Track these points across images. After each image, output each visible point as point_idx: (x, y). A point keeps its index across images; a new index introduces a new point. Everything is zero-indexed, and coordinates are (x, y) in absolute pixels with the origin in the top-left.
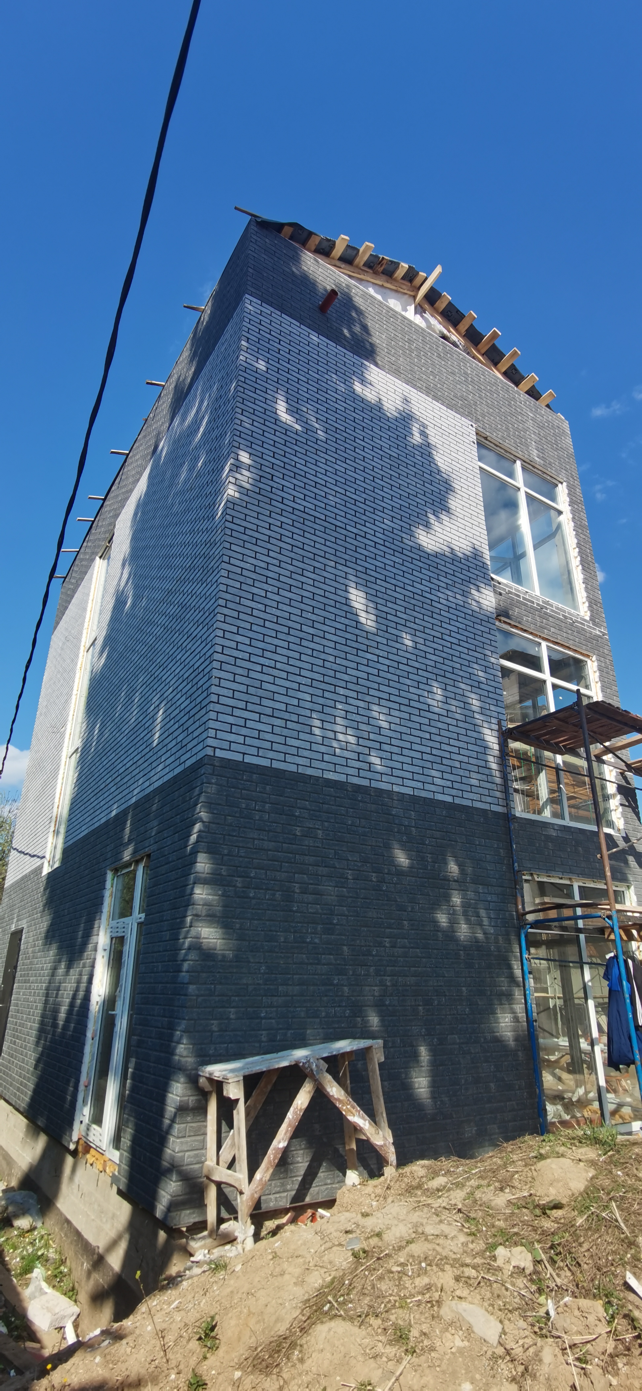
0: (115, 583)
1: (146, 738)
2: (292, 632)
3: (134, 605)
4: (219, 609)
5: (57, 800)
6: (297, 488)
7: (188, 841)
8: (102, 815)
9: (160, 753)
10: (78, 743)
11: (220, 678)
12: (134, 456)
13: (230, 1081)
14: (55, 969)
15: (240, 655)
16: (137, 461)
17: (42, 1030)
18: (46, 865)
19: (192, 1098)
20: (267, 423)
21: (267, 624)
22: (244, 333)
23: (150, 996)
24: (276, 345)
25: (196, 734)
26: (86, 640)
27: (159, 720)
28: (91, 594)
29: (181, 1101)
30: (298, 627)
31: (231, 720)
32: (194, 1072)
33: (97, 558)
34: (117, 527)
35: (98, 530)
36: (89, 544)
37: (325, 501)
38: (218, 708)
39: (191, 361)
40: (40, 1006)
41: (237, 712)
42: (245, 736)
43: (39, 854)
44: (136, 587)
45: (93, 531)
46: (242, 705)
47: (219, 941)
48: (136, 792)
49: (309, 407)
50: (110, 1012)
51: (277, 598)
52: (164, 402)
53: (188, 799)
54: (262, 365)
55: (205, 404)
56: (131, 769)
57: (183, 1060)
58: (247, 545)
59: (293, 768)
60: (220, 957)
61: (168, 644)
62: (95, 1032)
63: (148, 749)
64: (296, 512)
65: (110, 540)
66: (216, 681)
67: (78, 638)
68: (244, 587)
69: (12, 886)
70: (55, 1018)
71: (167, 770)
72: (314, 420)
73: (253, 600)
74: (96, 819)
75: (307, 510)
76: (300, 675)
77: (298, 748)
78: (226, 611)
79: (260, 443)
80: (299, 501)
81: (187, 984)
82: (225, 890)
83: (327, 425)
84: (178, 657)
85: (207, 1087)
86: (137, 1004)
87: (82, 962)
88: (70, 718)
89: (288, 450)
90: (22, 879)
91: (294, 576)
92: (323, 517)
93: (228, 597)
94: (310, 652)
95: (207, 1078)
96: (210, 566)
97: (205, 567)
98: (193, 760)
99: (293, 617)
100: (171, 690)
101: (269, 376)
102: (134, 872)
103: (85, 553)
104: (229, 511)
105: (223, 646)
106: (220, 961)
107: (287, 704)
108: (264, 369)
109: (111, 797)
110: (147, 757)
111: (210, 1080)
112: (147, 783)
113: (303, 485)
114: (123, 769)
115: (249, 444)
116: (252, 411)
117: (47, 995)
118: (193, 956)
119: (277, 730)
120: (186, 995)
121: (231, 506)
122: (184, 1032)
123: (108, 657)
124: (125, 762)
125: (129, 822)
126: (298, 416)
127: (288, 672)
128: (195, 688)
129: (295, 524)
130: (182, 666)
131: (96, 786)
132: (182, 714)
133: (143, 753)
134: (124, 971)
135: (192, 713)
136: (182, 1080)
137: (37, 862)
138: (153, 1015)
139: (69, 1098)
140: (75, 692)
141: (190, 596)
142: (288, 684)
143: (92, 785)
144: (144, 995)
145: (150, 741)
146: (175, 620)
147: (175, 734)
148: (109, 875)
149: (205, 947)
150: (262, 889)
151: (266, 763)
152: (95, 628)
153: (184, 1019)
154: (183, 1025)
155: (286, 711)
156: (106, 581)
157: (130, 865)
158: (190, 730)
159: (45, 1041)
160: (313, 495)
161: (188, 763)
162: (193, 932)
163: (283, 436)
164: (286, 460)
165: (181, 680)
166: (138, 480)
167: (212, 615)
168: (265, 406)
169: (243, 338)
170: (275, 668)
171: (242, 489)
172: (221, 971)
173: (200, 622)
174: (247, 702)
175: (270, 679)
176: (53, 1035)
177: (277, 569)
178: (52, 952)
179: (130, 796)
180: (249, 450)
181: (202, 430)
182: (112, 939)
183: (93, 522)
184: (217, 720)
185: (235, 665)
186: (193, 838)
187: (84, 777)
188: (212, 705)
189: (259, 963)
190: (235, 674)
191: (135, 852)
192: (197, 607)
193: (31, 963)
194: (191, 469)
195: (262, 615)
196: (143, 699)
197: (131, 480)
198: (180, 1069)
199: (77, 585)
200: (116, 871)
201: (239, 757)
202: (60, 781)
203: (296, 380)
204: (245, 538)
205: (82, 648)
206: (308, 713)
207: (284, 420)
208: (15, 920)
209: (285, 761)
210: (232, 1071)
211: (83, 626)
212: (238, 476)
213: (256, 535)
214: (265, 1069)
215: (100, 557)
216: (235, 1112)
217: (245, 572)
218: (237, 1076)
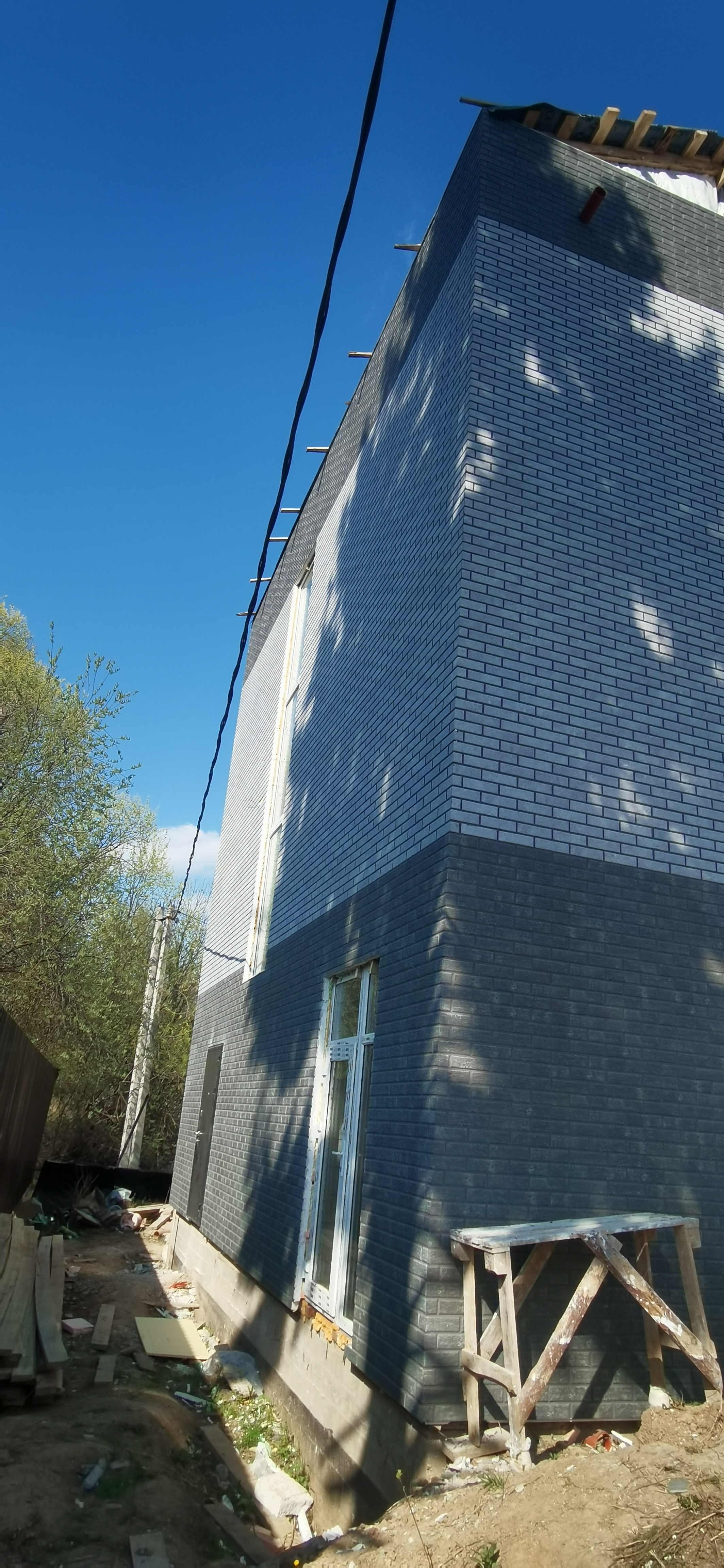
0: (319, 616)
1: (368, 812)
2: (557, 666)
3: (345, 643)
4: (460, 641)
5: (257, 890)
6: (557, 472)
7: (428, 942)
8: (315, 909)
9: (387, 831)
10: (281, 819)
11: (464, 732)
12: (336, 451)
13: (493, 1251)
14: (263, 1095)
15: (490, 700)
16: (340, 457)
17: (251, 1166)
18: (247, 969)
19: (442, 1267)
20: (513, 388)
21: (524, 657)
22: (477, 270)
23: (385, 1136)
24: (520, 279)
25: (434, 804)
26: (285, 691)
27: (386, 787)
28: (289, 633)
29: (429, 1269)
30: (564, 659)
31: (479, 785)
32: (444, 1235)
33: (295, 587)
34: (318, 545)
35: (295, 551)
36: (284, 570)
37: (596, 486)
38: (462, 770)
39: (406, 319)
40: (247, 1138)
41: (487, 776)
42: (499, 807)
43: (237, 957)
44: (347, 620)
45: (288, 553)
46: (494, 765)
47: (472, 1072)
48: (357, 880)
49: (570, 359)
50: (333, 1152)
51: (535, 622)
52: (371, 378)
53: (426, 888)
54: (503, 311)
55: (428, 372)
56: (349, 852)
57: (431, 1219)
58: (493, 554)
59: (563, 849)
60: (474, 1094)
61: (392, 690)
62: (315, 1175)
63: (371, 826)
64: (557, 505)
65: (310, 563)
66: (459, 736)
67: (274, 689)
68: (491, 610)
69: (207, 993)
70: (266, 1154)
71: (398, 852)
72: (577, 375)
73: (503, 627)
74: (307, 914)
75: (571, 500)
76: (569, 724)
77: (570, 821)
78: (469, 643)
79: (505, 416)
80: (559, 489)
81: (433, 1124)
82: (478, 1008)
83: (595, 382)
84: (407, 707)
85: (463, 1257)
86: (368, 1145)
87: (296, 1089)
88: (269, 789)
89: (543, 421)
90: (219, 985)
91: (557, 591)
92: (594, 509)
93: (471, 624)
94: (581, 692)
95: (461, 1244)
96: (445, 586)
97: (438, 587)
98: (432, 839)
99: (557, 647)
100: (399, 749)
101: (512, 323)
102: (358, 981)
103: (279, 582)
104: (467, 511)
105: (467, 689)
106: (475, 1098)
107: (553, 763)
108: (507, 314)
109: (325, 886)
110: (370, 836)
111: (467, 1247)
112: (372, 869)
113: (564, 467)
114: (340, 851)
115: (490, 419)
116: (491, 374)
117: (255, 1126)
118: (439, 1089)
119: (540, 798)
120: (431, 1138)
121: (469, 503)
122: (430, 1184)
123: (315, 711)
124: (342, 842)
125: (350, 917)
126: (553, 374)
127: (553, 721)
128: (431, 746)
129: (557, 520)
130: (413, 717)
131: (306, 873)
132: (416, 779)
133: (365, 830)
134: (349, 1104)
135: (428, 777)
136: (430, 1243)
137: (236, 966)
138: (390, 1161)
139: (288, 1250)
140: (274, 757)
141: (419, 627)
142: (553, 736)
143: (300, 871)
144: (375, 1135)
145: (375, 815)
146: (400, 659)
147: (407, 806)
148: (327, 984)
149: (454, 1079)
150: (526, 1007)
151: (527, 842)
152: (295, 674)
153: (431, 1169)
154: (428, 1176)
155: (552, 773)
156: (306, 616)
157: (353, 971)
158: (427, 799)
159: (256, 1180)
160: (579, 480)
161: (426, 843)
162: (439, 1058)
163: (535, 404)
164: (540, 435)
165: (411, 736)
166: (343, 483)
167: (450, 649)
168: (509, 365)
169: (477, 276)
170: (535, 716)
171: (484, 480)
172: (475, 1110)
173: (434, 659)
174: (500, 762)
175: (530, 731)
176: (265, 1173)
177: (533, 584)
178: (259, 1075)
179: (350, 884)
180: (491, 427)
181: (425, 407)
182: (332, 1063)
183: (288, 541)
184: (462, 787)
185: (483, 714)
186: (436, 938)
187: (289, 862)
188: (455, 766)
189: (525, 1103)
190: (483, 726)
191: (359, 955)
192: (429, 639)
193: (234, 1087)
194: (413, 461)
195: (516, 646)
196: (362, 762)
197: (333, 483)
198: (427, 1230)
199: (271, 623)
200: (335, 978)
201: (491, 835)
202: (259, 867)
203: (550, 324)
204: (490, 544)
205: (280, 701)
206: (581, 774)
207: (535, 381)
208: (212, 1035)
209: (552, 839)
210: (496, 1238)
211: (281, 673)
212: (478, 463)
213: (504, 539)
214: (538, 1241)
215: (299, 585)
216: (500, 1291)
217: (491, 591)
218: (503, 1247)
